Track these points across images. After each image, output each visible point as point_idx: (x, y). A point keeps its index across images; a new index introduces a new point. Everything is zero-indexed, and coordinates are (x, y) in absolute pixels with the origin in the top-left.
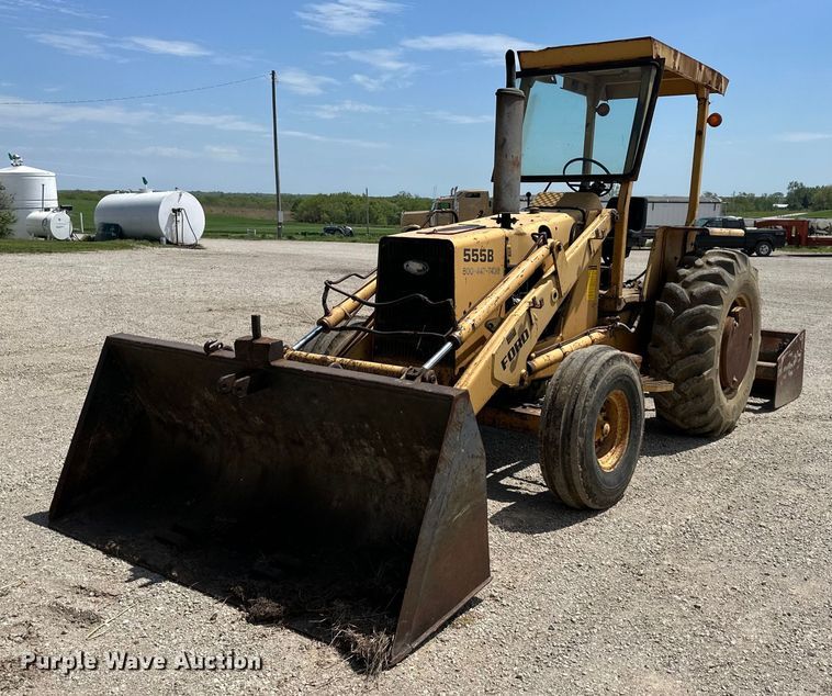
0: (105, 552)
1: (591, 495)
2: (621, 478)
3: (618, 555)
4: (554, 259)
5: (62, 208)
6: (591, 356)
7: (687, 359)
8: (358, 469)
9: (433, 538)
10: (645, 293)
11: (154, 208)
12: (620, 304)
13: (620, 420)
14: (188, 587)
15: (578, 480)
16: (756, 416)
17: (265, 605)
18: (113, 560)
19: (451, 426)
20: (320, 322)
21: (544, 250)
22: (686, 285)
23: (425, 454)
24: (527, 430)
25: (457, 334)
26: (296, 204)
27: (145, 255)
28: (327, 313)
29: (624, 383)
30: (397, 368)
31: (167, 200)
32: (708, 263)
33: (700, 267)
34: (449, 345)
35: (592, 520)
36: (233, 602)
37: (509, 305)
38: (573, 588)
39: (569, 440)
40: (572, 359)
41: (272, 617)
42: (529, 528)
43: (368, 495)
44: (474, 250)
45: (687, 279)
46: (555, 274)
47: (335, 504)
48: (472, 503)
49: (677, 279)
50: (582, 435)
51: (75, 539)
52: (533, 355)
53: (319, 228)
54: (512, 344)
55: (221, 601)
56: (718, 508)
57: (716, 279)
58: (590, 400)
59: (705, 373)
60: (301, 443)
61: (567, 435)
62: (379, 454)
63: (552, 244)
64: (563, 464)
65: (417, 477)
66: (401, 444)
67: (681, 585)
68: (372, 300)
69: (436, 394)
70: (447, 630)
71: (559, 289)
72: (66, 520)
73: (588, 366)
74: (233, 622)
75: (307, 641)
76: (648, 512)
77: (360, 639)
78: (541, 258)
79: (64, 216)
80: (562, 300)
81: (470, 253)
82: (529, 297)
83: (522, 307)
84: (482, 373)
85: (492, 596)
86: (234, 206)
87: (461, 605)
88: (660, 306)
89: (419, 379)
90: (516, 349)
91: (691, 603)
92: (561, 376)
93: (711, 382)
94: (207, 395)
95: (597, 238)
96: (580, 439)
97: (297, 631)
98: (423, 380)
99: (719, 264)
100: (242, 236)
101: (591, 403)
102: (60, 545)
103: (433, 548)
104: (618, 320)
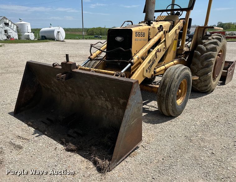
0: (28, 125)
1: (173, 112)
2: (183, 107)
3: (183, 132)
4: (165, 36)
5: (32, 32)
6: (177, 68)
7: (204, 69)
8: (100, 104)
9: (124, 130)
10: (191, 48)
11: (53, 31)
12: (183, 52)
13: (184, 89)
14: (50, 137)
15: (170, 108)
16: (220, 86)
17: (71, 146)
18: (30, 128)
19: (132, 93)
20: (89, 58)
21: (162, 33)
22: (205, 45)
23: (122, 101)
24: (152, 92)
25: (132, 61)
26: (88, 31)
27: (51, 43)
28: (91, 55)
29: (187, 77)
30: (113, 72)
31: (56, 29)
32: (213, 38)
33: (210, 39)
34: (130, 64)
35: (173, 120)
36: (62, 143)
37: (149, 52)
38: (169, 144)
39: (168, 96)
40: (170, 69)
41: (73, 150)
42: (153, 122)
43: (103, 113)
44: (139, 33)
45: (205, 43)
46: (165, 41)
47: (93, 114)
48: (138, 118)
49: (202, 43)
50: (173, 94)
51: (20, 120)
52: (156, 68)
53: (93, 37)
54: (150, 64)
55: (59, 143)
56: (214, 117)
57: (215, 43)
58: (176, 83)
59: (209, 74)
60: (83, 96)
61: (168, 94)
62: (106, 100)
63: (165, 30)
64: (166, 103)
65: (118, 108)
66: (114, 98)
67: (206, 144)
68: (105, 50)
69: (127, 82)
70: (128, 157)
71: (166, 46)
72: (19, 114)
73: (176, 71)
74: (61, 151)
75: (83, 159)
76: (191, 118)
77: (100, 161)
78: (161, 35)
79: (33, 34)
80: (166, 49)
81: (138, 33)
82: (156, 49)
83: (153, 52)
84: (140, 73)
85: (142, 146)
86: (73, 31)
87: (133, 150)
88: (196, 53)
89: (120, 76)
90: (151, 66)
91: (211, 151)
92: (166, 75)
93: (210, 76)
94: (55, 80)
95: (179, 29)
96: (172, 95)
97: (80, 155)
98: (121, 76)
99: (217, 38)
100: (75, 39)
101: (176, 84)
102: (16, 122)
103: (124, 134)
104: (182, 57)
